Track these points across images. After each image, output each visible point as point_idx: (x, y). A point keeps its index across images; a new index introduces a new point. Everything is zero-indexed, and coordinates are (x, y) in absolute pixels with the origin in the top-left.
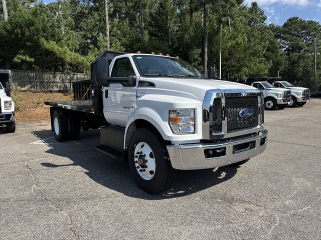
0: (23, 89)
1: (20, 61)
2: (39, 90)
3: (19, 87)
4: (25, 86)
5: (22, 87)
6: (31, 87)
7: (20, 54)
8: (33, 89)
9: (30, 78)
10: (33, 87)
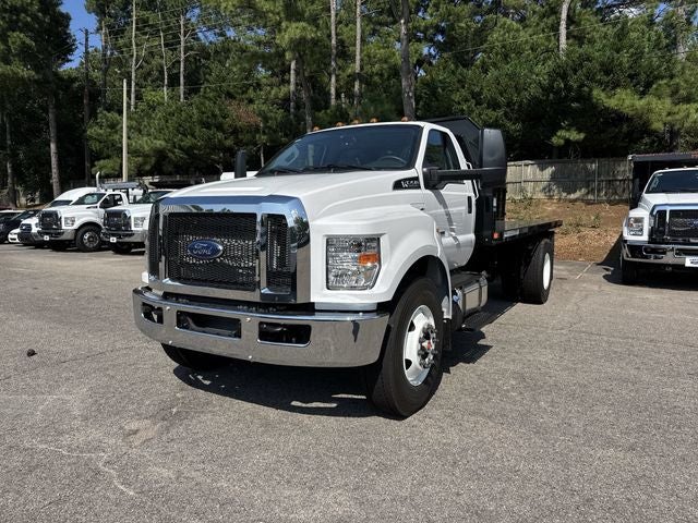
0: (572, 196)
1: (562, 142)
2: (604, 198)
3: (564, 194)
4: (575, 191)
5: (569, 193)
6: (588, 193)
7: (563, 128)
8: (590, 197)
9: (589, 173)
10: (591, 191)
